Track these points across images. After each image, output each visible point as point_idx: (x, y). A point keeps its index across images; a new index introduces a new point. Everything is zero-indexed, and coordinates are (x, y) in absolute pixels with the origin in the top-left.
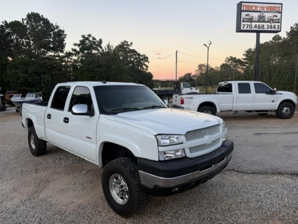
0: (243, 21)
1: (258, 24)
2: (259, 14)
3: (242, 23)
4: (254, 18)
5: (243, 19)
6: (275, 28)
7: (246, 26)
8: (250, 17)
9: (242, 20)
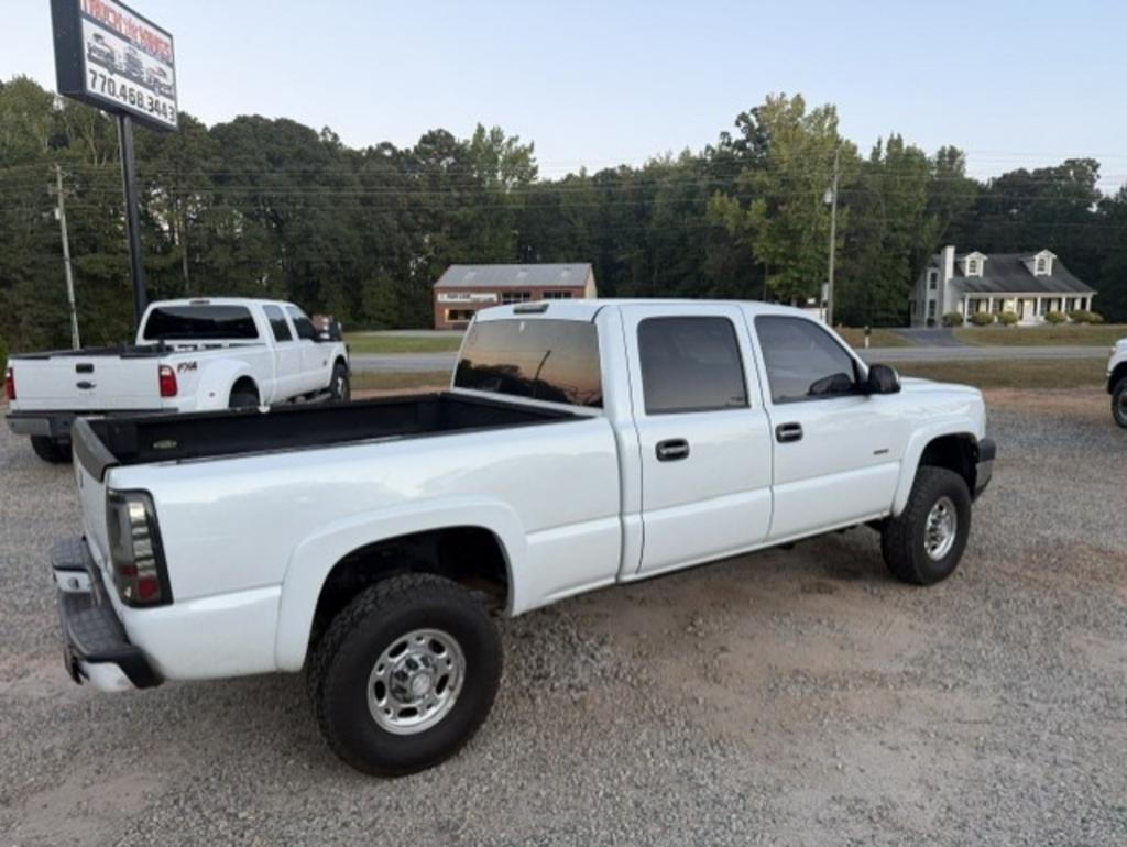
0: (92, 59)
1: (129, 84)
2: (126, 45)
3: (89, 65)
4: (116, 56)
5: (90, 50)
6: (165, 114)
7: (99, 81)
8: (107, 50)
9: (86, 51)
